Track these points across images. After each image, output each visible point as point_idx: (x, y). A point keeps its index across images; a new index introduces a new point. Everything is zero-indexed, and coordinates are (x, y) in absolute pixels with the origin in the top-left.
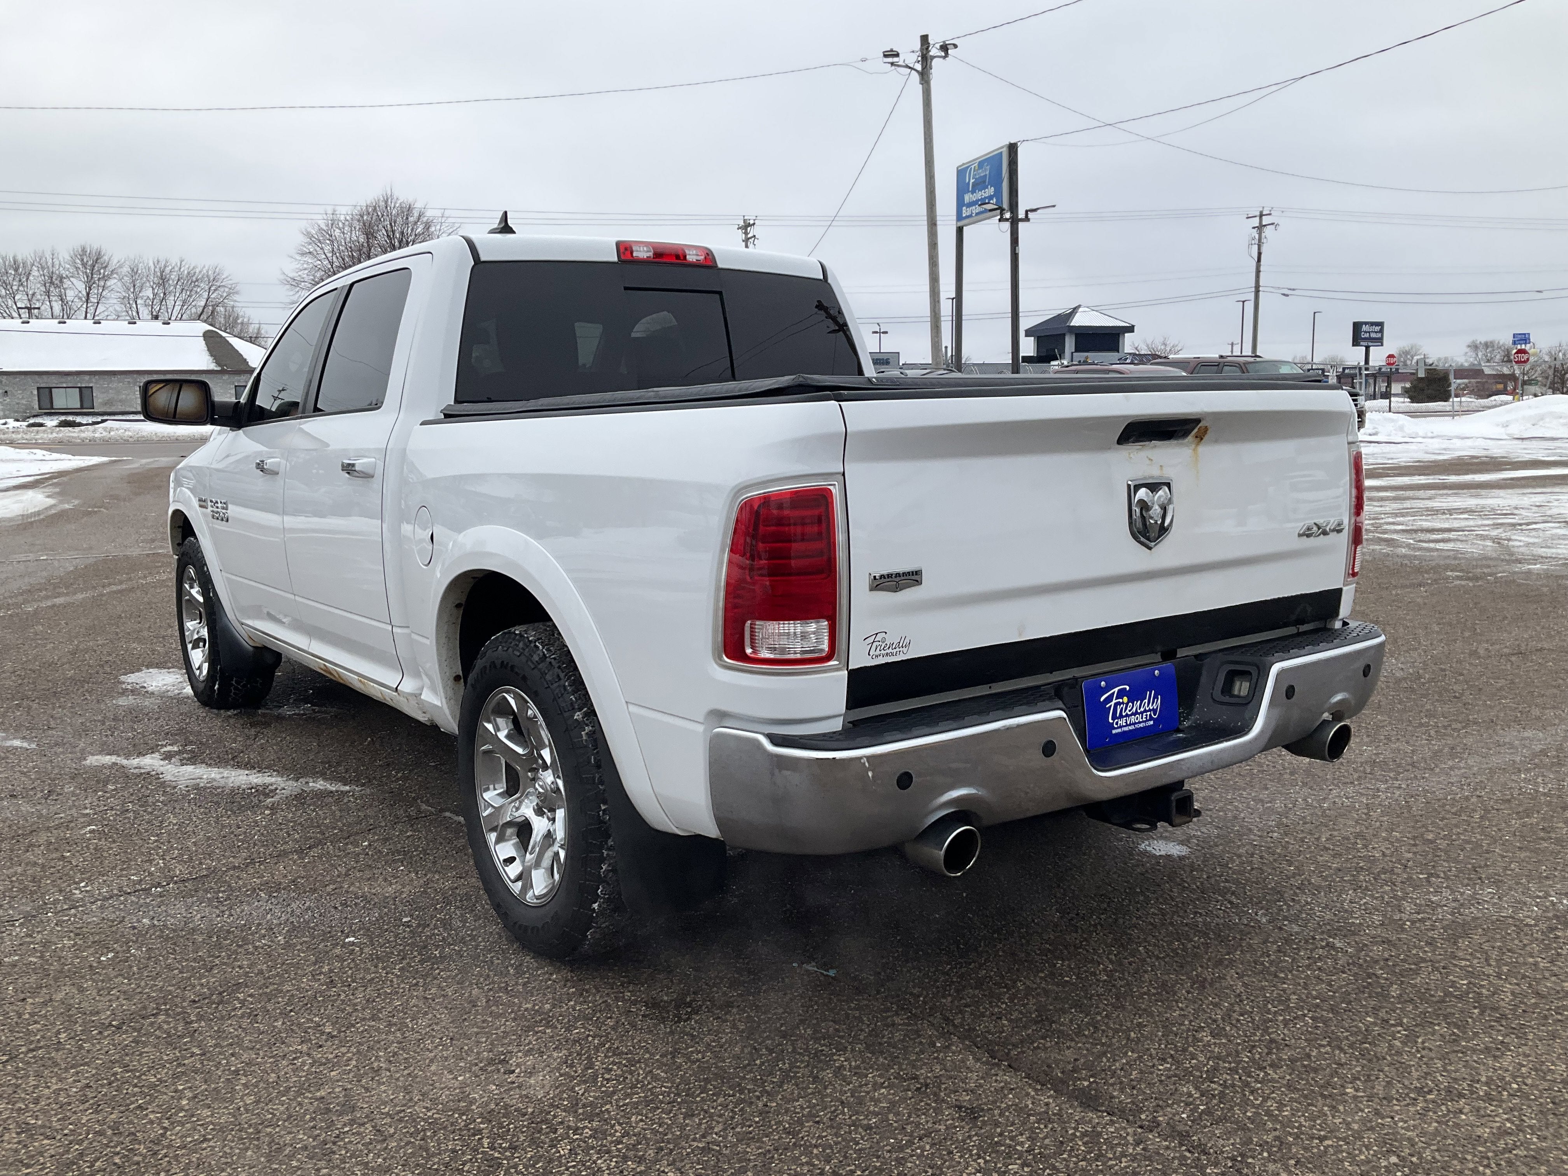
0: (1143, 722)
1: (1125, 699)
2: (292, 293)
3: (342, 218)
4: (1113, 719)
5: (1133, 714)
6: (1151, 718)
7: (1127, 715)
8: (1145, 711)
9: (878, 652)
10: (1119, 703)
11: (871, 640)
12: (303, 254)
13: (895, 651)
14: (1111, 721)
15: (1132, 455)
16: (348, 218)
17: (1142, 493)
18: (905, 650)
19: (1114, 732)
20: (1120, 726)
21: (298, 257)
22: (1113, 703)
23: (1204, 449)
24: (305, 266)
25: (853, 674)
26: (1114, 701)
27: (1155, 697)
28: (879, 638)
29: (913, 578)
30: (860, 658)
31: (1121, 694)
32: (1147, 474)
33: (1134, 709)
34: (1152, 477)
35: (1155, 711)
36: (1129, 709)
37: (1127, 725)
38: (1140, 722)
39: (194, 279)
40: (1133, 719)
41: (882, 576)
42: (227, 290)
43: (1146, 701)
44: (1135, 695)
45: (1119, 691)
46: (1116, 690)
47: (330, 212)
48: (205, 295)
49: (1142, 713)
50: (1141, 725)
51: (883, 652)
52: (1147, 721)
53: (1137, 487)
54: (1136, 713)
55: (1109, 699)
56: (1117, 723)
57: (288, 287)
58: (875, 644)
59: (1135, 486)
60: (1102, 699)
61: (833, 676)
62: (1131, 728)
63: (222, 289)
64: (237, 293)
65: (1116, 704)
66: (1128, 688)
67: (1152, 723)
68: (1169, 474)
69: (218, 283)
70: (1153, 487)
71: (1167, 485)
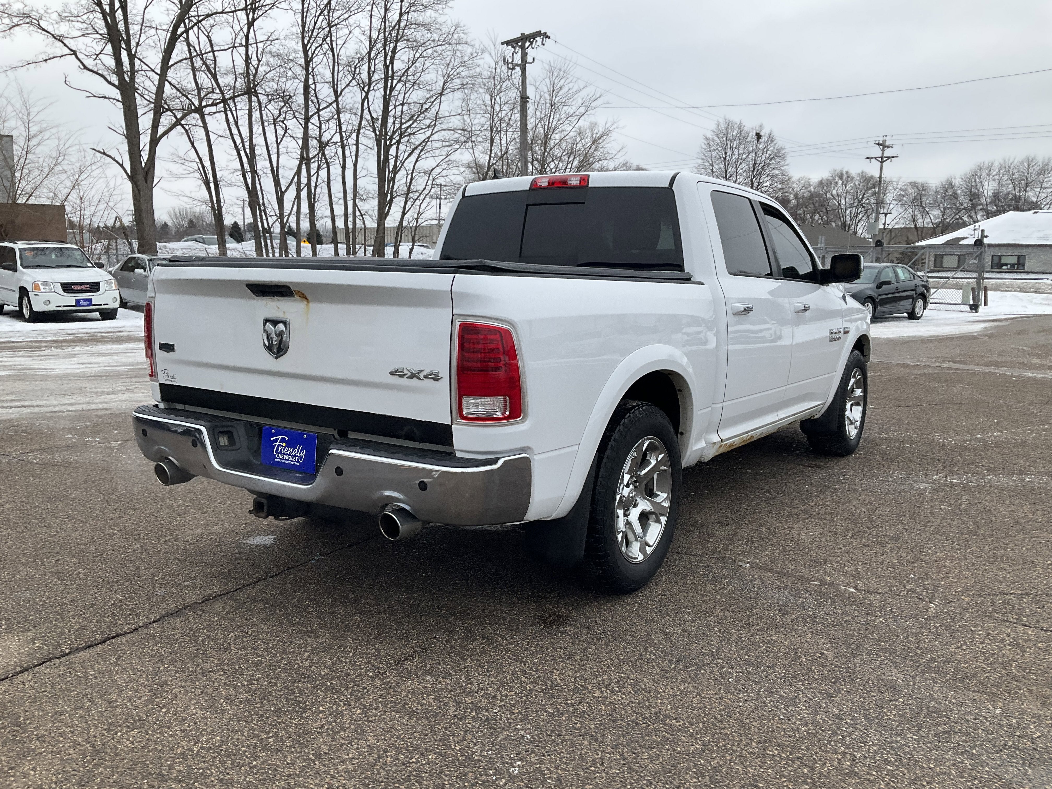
0: (293, 461)
1: (284, 444)
4: (277, 452)
6: (298, 461)
7: (284, 454)
8: (295, 455)
10: (281, 446)
13: (172, 380)
14: (275, 453)
15: (268, 304)
17: (267, 325)
18: (176, 380)
19: (276, 460)
20: (280, 458)
22: (277, 444)
23: (313, 305)
25: (160, 385)
27: (302, 450)
28: (166, 372)
29: (172, 348)
31: (283, 440)
32: (275, 315)
33: (289, 452)
35: (301, 458)
36: (286, 450)
37: (284, 459)
38: (291, 461)
40: (288, 457)
43: (297, 450)
44: (291, 444)
45: (282, 438)
46: (280, 437)
49: (293, 456)
50: (292, 463)
51: (168, 378)
52: (295, 461)
54: (289, 455)
55: (276, 441)
56: (278, 456)
59: (265, 321)
60: (271, 440)
62: (286, 462)
65: (278, 446)
66: (287, 438)
67: (298, 464)
68: (287, 317)
70: (275, 322)
71: (285, 323)
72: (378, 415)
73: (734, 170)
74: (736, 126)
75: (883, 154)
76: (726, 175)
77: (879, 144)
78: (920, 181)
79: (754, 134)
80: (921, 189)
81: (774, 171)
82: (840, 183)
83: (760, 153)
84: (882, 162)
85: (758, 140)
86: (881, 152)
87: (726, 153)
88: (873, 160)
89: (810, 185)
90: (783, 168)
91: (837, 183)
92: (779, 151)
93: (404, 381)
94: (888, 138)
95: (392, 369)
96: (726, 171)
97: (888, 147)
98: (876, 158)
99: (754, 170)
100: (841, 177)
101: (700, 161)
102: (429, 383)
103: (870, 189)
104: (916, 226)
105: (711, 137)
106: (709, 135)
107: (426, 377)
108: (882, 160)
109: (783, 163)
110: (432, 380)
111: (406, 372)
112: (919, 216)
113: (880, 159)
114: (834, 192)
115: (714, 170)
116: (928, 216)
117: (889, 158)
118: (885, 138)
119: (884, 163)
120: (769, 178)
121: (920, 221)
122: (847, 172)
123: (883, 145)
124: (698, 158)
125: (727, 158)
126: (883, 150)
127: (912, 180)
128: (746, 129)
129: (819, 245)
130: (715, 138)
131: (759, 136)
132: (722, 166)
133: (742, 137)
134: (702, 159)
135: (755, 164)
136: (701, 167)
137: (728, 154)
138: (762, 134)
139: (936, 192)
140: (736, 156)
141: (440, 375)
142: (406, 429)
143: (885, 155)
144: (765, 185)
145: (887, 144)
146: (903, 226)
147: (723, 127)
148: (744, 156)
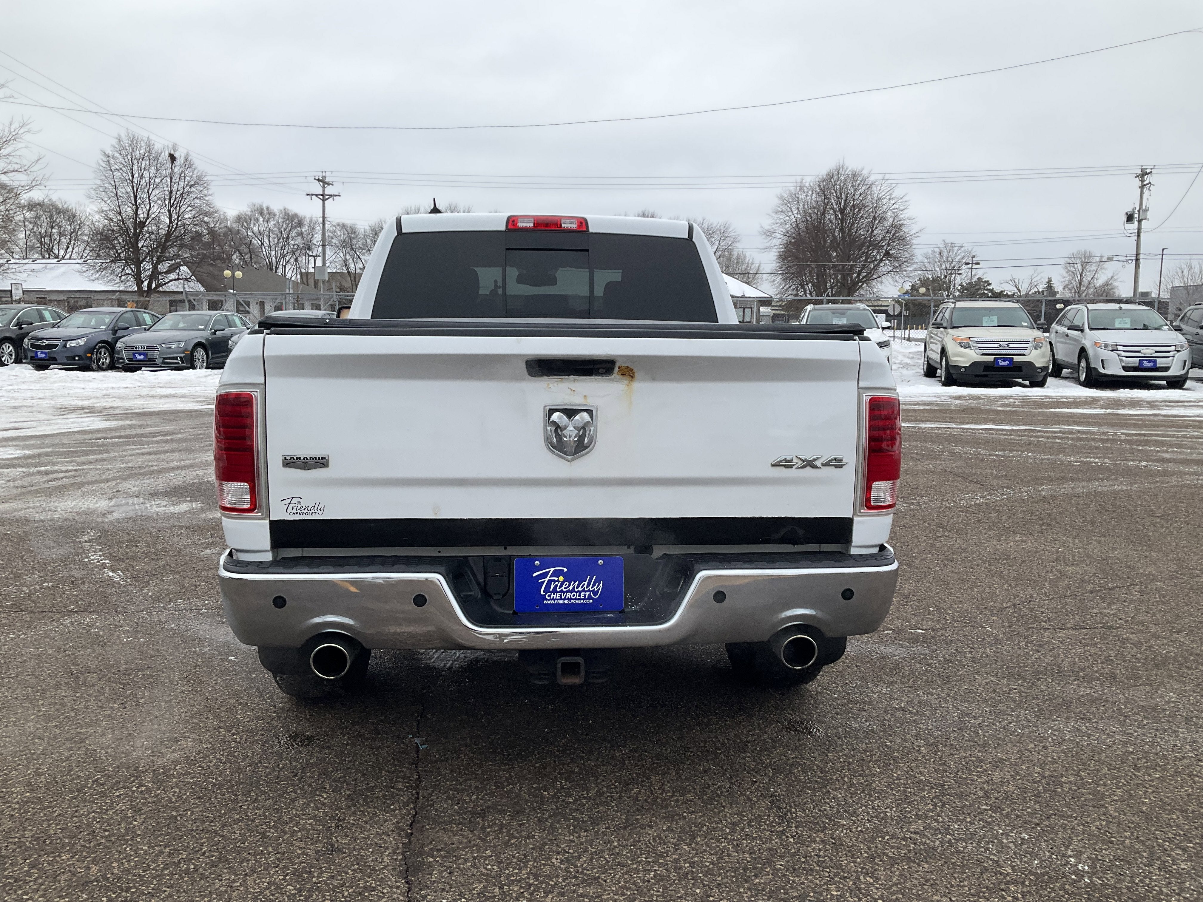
0: (580, 599)
1: (561, 579)
2: (767, 241)
3: (807, 184)
4: (547, 590)
5: (568, 591)
6: (590, 597)
7: (561, 591)
8: (584, 591)
9: (294, 511)
10: (555, 581)
11: (288, 501)
12: (777, 212)
13: (311, 512)
14: (542, 592)
15: (551, 386)
16: (812, 184)
17: (556, 416)
18: (320, 513)
19: (545, 602)
20: (552, 599)
21: (773, 215)
22: (546, 580)
23: (637, 385)
24: (778, 221)
25: (272, 523)
26: (548, 578)
27: (597, 582)
28: (294, 501)
29: (321, 462)
30: (279, 513)
31: (556, 574)
32: (567, 401)
33: (571, 588)
34: (575, 405)
35: (595, 593)
36: (564, 586)
37: (561, 599)
38: (576, 599)
39: (711, 232)
40: (569, 595)
41: (292, 458)
42: (732, 239)
43: (586, 583)
44: (573, 577)
45: (555, 570)
46: (552, 570)
47: (799, 180)
48: (717, 243)
49: (580, 592)
50: (579, 601)
51: (299, 511)
52: (585, 599)
53: (552, 411)
54: (571, 592)
55: (545, 575)
56: (550, 596)
57: (764, 237)
58: (291, 505)
59: (550, 410)
60: (535, 575)
61: (254, 523)
63: (728, 239)
64: (738, 241)
65: (549, 582)
66: (565, 570)
67: (591, 601)
68: (591, 402)
69: (726, 235)
70: (570, 413)
71: (590, 412)
72: (742, 518)
73: (145, 196)
74: (143, 144)
75: (324, 191)
76: (136, 201)
77: (318, 180)
78: (348, 222)
79: (167, 154)
80: (350, 231)
81: (196, 201)
82: (261, 220)
83: (176, 177)
84: (324, 200)
85: (172, 163)
86: (322, 189)
87: (133, 175)
88: (314, 197)
89: (227, 220)
90: (207, 198)
91: (257, 220)
92: (199, 178)
93: (792, 473)
94: (327, 174)
95: (774, 459)
96: (135, 197)
97: (328, 184)
98: (316, 195)
99: (171, 197)
100: (261, 213)
101: (99, 182)
102: (830, 471)
103: (295, 227)
104: (348, 272)
105: (110, 154)
106: (109, 151)
107: (824, 465)
108: (324, 198)
109: (205, 192)
110: (833, 467)
111: (795, 461)
112: (351, 261)
113: (321, 197)
114: (255, 229)
115: (120, 194)
116: (359, 260)
117: (331, 196)
118: (324, 174)
119: (326, 202)
120: (190, 208)
121: (352, 266)
122: (268, 208)
123: (323, 181)
124: (95, 179)
125: (135, 181)
126: (324, 187)
127: (341, 221)
128: (156, 148)
129: (287, 291)
130: (117, 155)
131: (172, 158)
132: (129, 190)
133: (151, 155)
134: (102, 180)
135: (171, 192)
136: (101, 189)
137: (136, 176)
138: (176, 155)
139: (365, 235)
140: (147, 179)
141: (844, 461)
142: (784, 531)
143: (326, 193)
144: (186, 216)
145: (327, 180)
146: (334, 271)
147: (126, 143)
148: (157, 180)
